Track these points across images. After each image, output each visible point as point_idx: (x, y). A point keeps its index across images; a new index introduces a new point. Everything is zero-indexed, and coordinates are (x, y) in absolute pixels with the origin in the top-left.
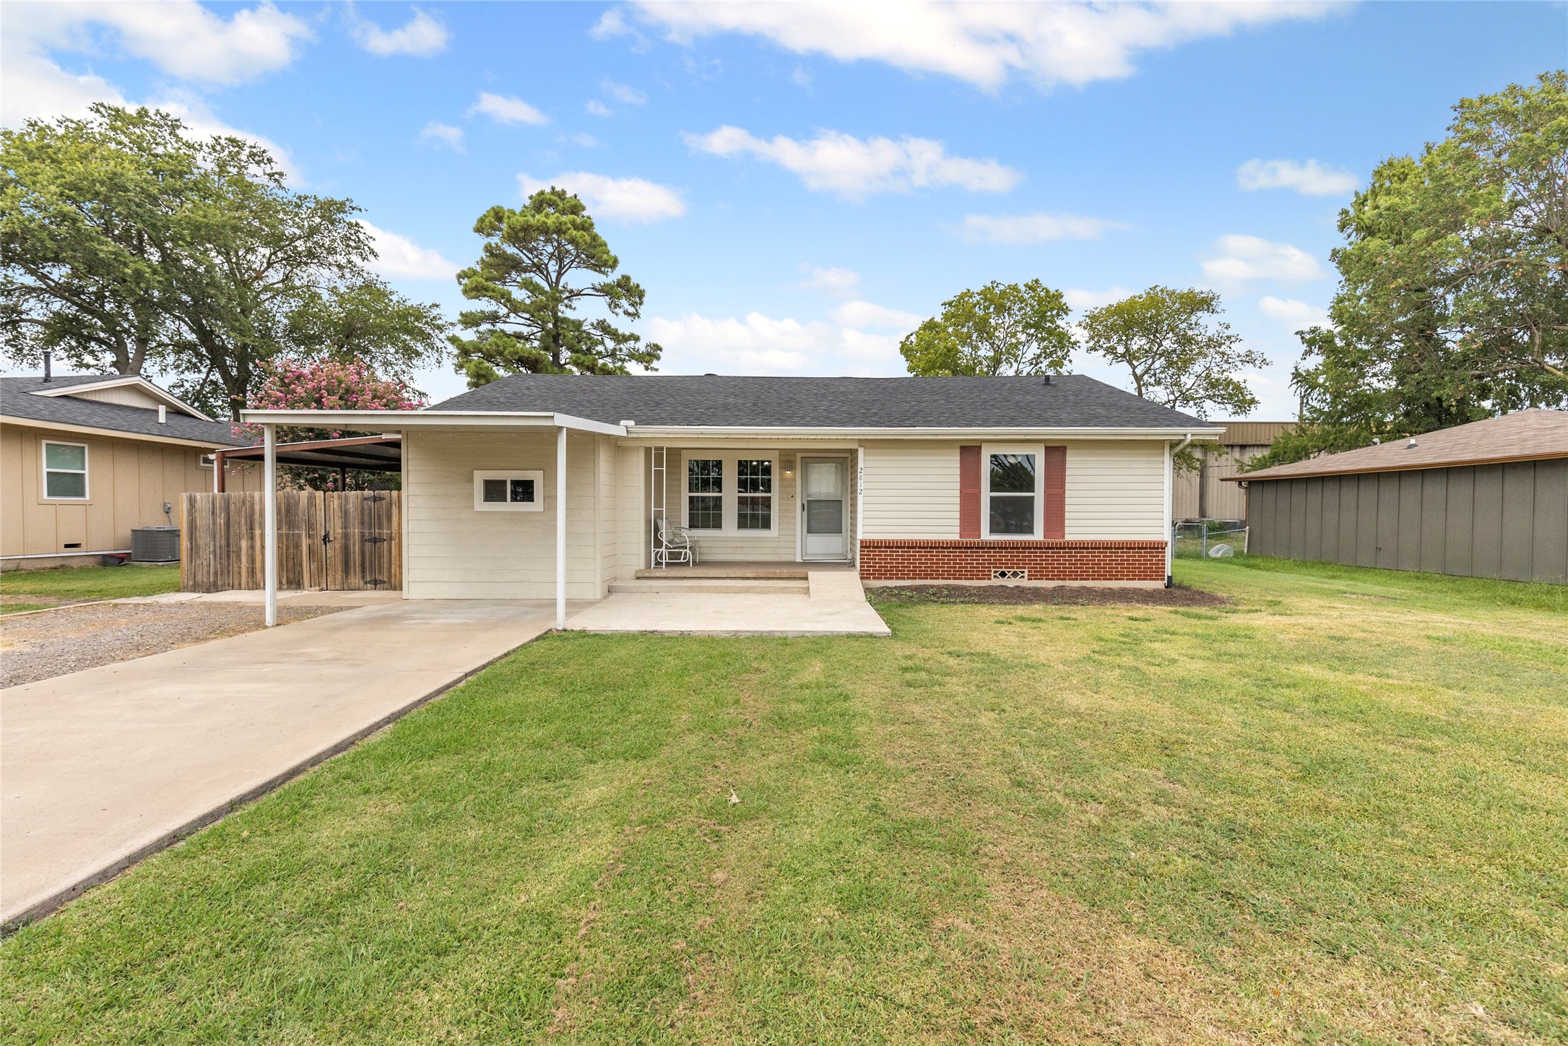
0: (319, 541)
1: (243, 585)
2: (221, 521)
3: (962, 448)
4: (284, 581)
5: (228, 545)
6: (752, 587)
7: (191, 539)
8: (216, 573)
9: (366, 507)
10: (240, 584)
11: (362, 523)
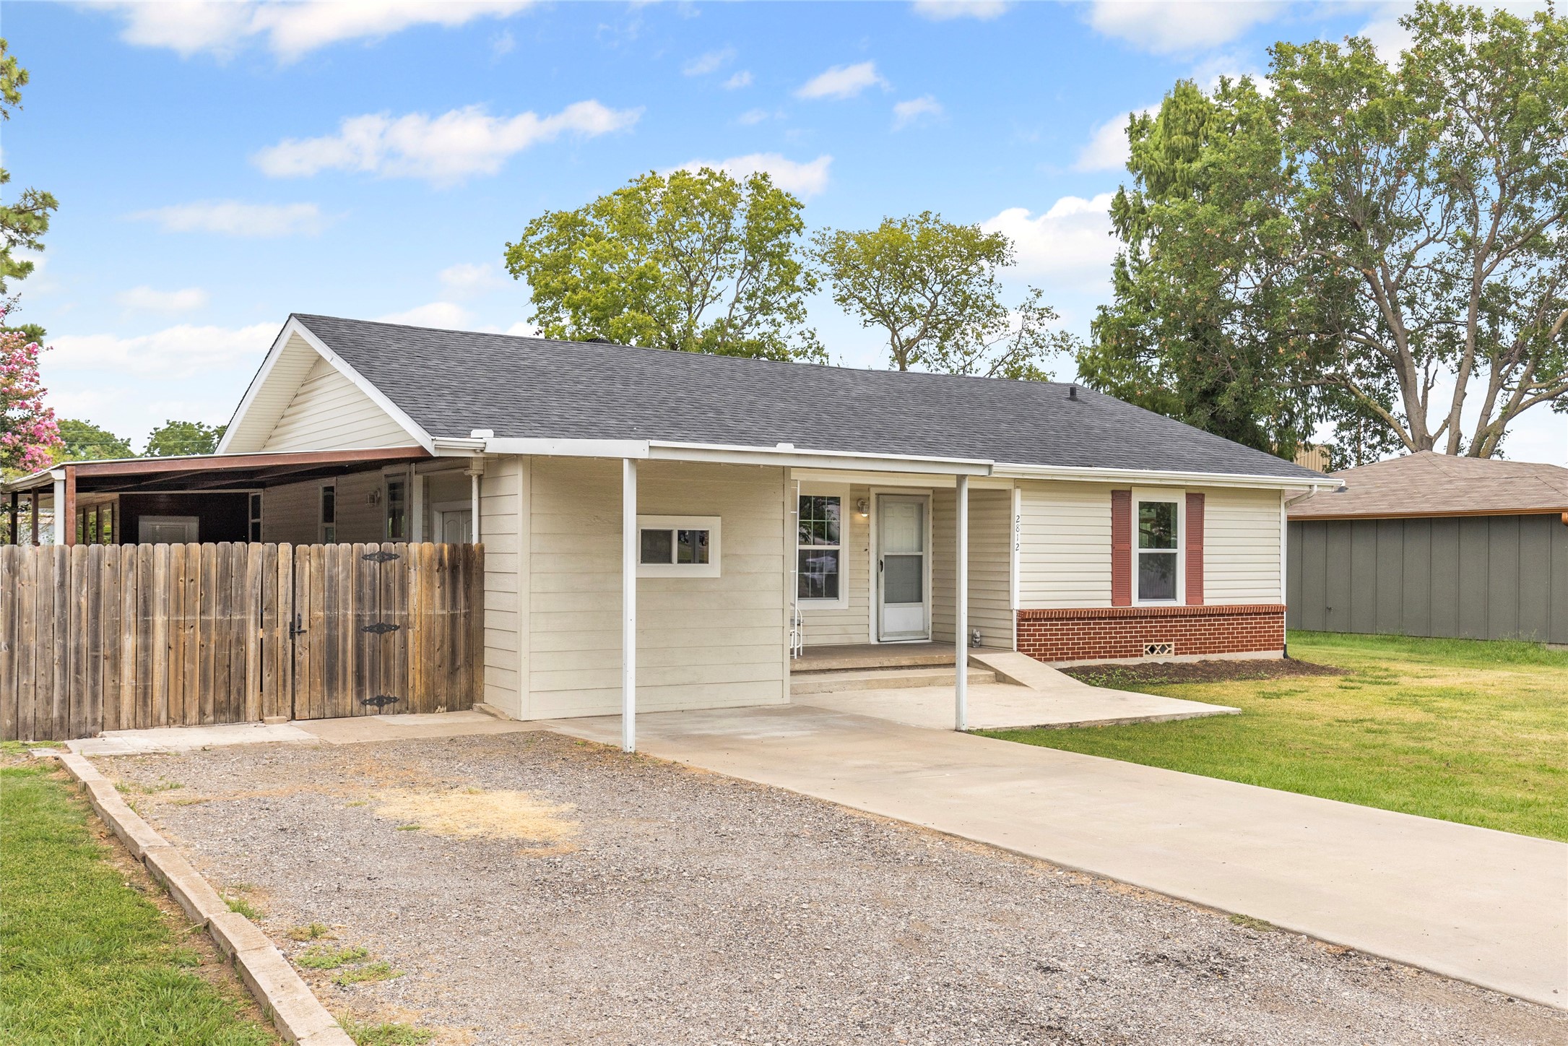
0: (281, 632)
1: (124, 721)
2: (81, 597)
3: (1113, 492)
4: (209, 708)
5: (95, 646)
6: (936, 678)
7: (11, 635)
8: (65, 702)
9: (367, 571)
10: (118, 719)
11: (359, 599)
